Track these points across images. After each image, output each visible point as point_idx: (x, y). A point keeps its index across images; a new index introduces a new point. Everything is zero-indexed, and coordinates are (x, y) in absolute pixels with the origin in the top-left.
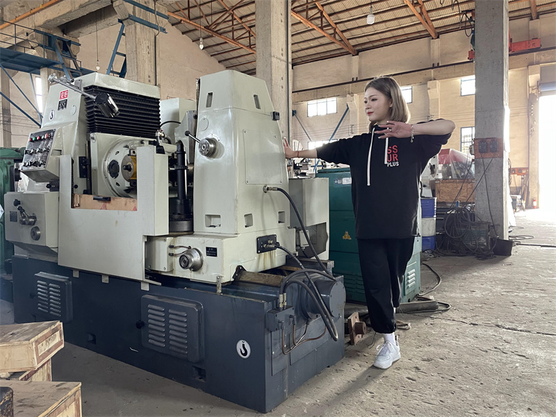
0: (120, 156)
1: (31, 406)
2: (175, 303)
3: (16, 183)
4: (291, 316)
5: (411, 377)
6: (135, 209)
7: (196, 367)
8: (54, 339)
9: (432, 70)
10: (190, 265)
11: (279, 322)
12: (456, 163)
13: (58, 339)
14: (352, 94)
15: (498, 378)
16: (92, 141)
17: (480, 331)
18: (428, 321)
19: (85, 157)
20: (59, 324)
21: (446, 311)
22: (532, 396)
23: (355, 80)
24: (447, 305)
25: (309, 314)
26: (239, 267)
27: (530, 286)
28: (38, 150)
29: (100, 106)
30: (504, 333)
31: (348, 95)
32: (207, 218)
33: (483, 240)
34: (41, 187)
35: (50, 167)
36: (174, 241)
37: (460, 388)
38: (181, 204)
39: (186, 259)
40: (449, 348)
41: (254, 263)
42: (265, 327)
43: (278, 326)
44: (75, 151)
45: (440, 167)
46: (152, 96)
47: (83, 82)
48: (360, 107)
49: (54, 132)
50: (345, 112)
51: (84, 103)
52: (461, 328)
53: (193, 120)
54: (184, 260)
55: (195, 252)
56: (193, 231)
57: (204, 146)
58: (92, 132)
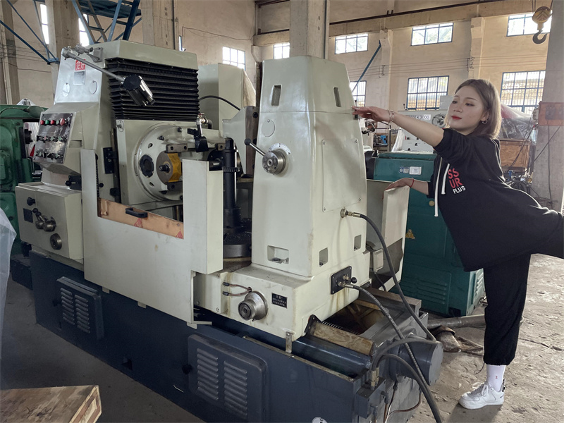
0: (155, 150)
4: (383, 393)
6: (180, 236)
8: (90, 410)
9: (478, 5)
10: (253, 315)
11: (372, 407)
12: (505, 119)
13: (94, 406)
14: (385, 29)
16: (118, 130)
19: (111, 148)
20: (95, 390)
23: (390, 13)
26: (311, 317)
28: (53, 138)
31: (381, 31)
32: (270, 250)
35: (69, 163)
36: (228, 277)
38: (229, 214)
39: (247, 308)
40: (540, 390)
43: (370, 411)
44: (98, 141)
46: (188, 67)
47: (104, 51)
48: (394, 45)
49: (71, 117)
50: (376, 50)
51: (107, 79)
52: (544, 355)
53: (253, 119)
54: (245, 309)
55: (257, 298)
56: (249, 263)
57: (271, 161)
58: (119, 118)
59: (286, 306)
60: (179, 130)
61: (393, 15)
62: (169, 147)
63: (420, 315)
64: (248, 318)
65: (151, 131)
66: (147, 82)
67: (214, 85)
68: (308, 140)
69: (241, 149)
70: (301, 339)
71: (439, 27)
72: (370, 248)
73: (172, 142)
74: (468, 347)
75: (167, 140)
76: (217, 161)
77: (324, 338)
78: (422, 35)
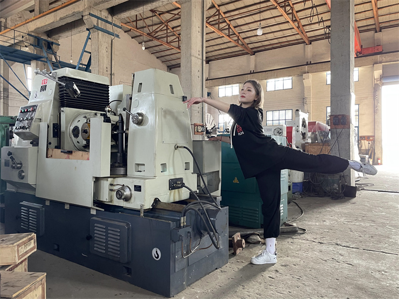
0: (81, 123)
1: (12, 286)
2: (112, 222)
3: (10, 140)
4: (189, 232)
5: (271, 276)
6: (88, 159)
7: (125, 267)
8: (30, 244)
9: (306, 67)
10: (123, 197)
11: (180, 236)
12: (321, 131)
13: (33, 244)
15: (331, 278)
16: (62, 113)
17: (324, 247)
18: (290, 240)
19: (57, 124)
20: (34, 235)
21: (303, 233)
22: (352, 290)
23: (252, 72)
24: (304, 230)
25: (202, 231)
26: (156, 199)
27: (365, 218)
28: (25, 118)
29: (68, 90)
30: (340, 249)
32: (137, 166)
33: (336, 186)
34: (26, 143)
35: (33, 130)
36: (113, 181)
37: (303, 284)
38: (120, 156)
39: (120, 193)
40: (301, 258)
41: (167, 197)
42: (171, 239)
43: (180, 239)
44: (50, 120)
45: (309, 134)
46: (104, 83)
47: (57, 74)
49: (36, 107)
52: (311, 245)
53: (129, 100)
55: (126, 189)
56: (126, 175)
57: (135, 118)
58: (62, 107)
59: (140, 191)
60: (96, 114)
61: (254, 73)
62: (88, 120)
65: (81, 114)
70: (149, 209)
71: (283, 80)
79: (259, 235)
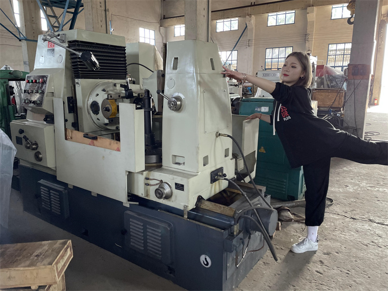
0: (100, 98)
2: (151, 221)
4: (241, 239)
5: (318, 270)
6: (118, 150)
7: (167, 266)
8: (67, 254)
11: (235, 246)
12: (328, 76)
13: (69, 252)
14: (250, 15)
16: (77, 85)
19: (72, 97)
20: (69, 242)
21: (331, 205)
23: (253, 4)
24: (331, 200)
26: (199, 197)
28: (34, 91)
30: (376, 228)
31: (247, 16)
32: (173, 157)
35: (46, 107)
36: (148, 174)
38: (148, 137)
40: (341, 242)
42: (224, 248)
43: (233, 249)
44: (64, 93)
45: (316, 78)
46: (120, 45)
47: (67, 36)
48: (256, 26)
49: (47, 78)
50: (244, 29)
51: (69, 53)
52: (345, 222)
53: (161, 78)
54: (159, 193)
55: (166, 186)
56: (162, 166)
57: (173, 103)
58: (77, 78)
59: (183, 190)
60: (115, 85)
61: (255, 5)
62: (109, 96)
63: (265, 196)
64: (160, 198)
65: (97, 86)
66: (95, 55)
67: (136, 56)
68: (195, 90)
69: (155, 97)
70: (193, 210)
71: (286, 14)
72: (235, 156)
73: (111, 92)
74: (298, 218)
75: (108, 92)
76: (139, 105)
77: (207, 208)
78: (275, 19)
79: (289, 211)
